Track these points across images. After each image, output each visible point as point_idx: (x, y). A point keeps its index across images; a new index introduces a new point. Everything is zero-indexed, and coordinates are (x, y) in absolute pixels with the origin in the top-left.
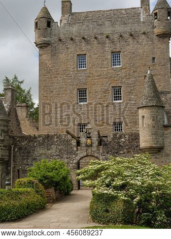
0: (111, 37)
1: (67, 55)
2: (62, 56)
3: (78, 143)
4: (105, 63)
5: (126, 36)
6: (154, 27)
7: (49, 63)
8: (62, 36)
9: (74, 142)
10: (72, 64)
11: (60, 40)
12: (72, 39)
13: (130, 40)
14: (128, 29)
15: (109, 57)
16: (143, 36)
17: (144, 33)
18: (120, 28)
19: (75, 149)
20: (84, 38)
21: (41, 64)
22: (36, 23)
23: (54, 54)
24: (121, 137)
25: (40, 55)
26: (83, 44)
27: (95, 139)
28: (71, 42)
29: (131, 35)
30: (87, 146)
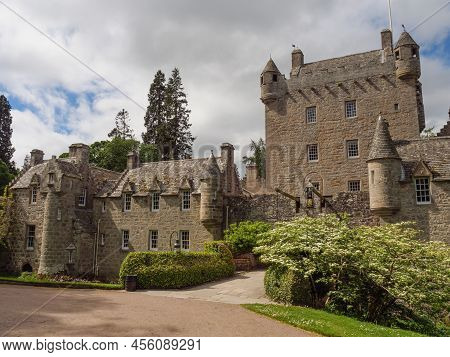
0: (344, 85)
1: (295, 109)
2: (289, 111)
3: (298, 204)
4: (338, 114)
5: (361, 82)
6: (395, 69)
7: (276, 119)
8: (289, 90)
9: (293, 203)
10: (301, 119)
11: (288, 93)
12: (300, 91)
13: (367, 86)
14: (363, 74)
15: (342, 107)
16: (383, 81)
17: (384, 77)
19: (294, 210)
20: (313, 89)
21: (268, 120)
22: (262, 79)
23: (282, 110)
24: (347, 197)
25: (266, 112)
26: (313, 95)
27: (317, 199)
28: (299, 94)
29: (368, 80)
30: (308, 207)
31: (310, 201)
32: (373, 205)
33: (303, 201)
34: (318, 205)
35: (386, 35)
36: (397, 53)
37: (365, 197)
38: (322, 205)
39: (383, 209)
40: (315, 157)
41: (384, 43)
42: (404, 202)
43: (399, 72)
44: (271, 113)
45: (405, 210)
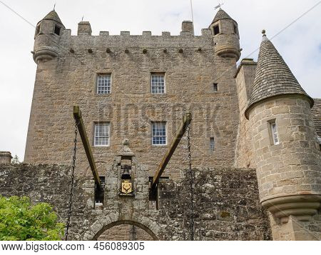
0: (151, 53)
1: (81, 76)
2: (73, 74)
5: (173, 52)
7: (51, 83)
8: (75, 47)
10: (88, 86)
11: (72, 51)
12: (90, 51)
13: (179, 57)
16: (199, 55)
17: (200, 50)
18: (164, 43)
20: (108, 51)
21: (39, 83)
23: (60, 71)
25: (38, 71)
27: (142, 180)
28: (90, 56)
29: (181, 51)
30: (122, 196)
31: (127, 185)
33: (112, 182)
34: (144, 192)
43: (218, 48)
44: (45, 74)
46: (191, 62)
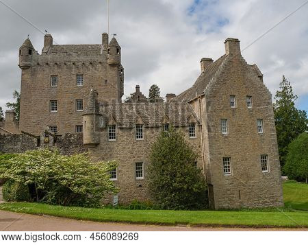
0: (77, 64)
1: (43, 76)
2: (39, 76)
3: (39, 141)
4: (71, 82)
5: (87, 64)
6: (107, 59)
7: (29, 81)
8: (40, 62)
9: (35, 140)
10: (47, 82)
11: (38, 64)
12: (47, 64)
13: (90, 67)
14: (89, 59)
15: (75, 78)
16: (100, 65)
17: (100, 63)
18: (83, 58)
19: (36, 145)
20: (56, 64)
21: (23, 81)
22: (20, 51)
23: (33, 74)
24: (71, 136)
25: (22, 75)
26: (56, 68)
27: (51, 137)
28: (47, 66)
29: (91, 63)
30: (45, 142)
31: (47, 139)
32: (85, 141)
33: (42, 138)
34: (52, 141)
35: (105, 36)
36: (109, 50)
37: (81, 137)
38: (55, 141)
39: (90, 144)
40: (55, 109)
41: (103, 41)
42: (102, 139)
43: (108, 61)
45: (102, 144)
46: (96, 69)
